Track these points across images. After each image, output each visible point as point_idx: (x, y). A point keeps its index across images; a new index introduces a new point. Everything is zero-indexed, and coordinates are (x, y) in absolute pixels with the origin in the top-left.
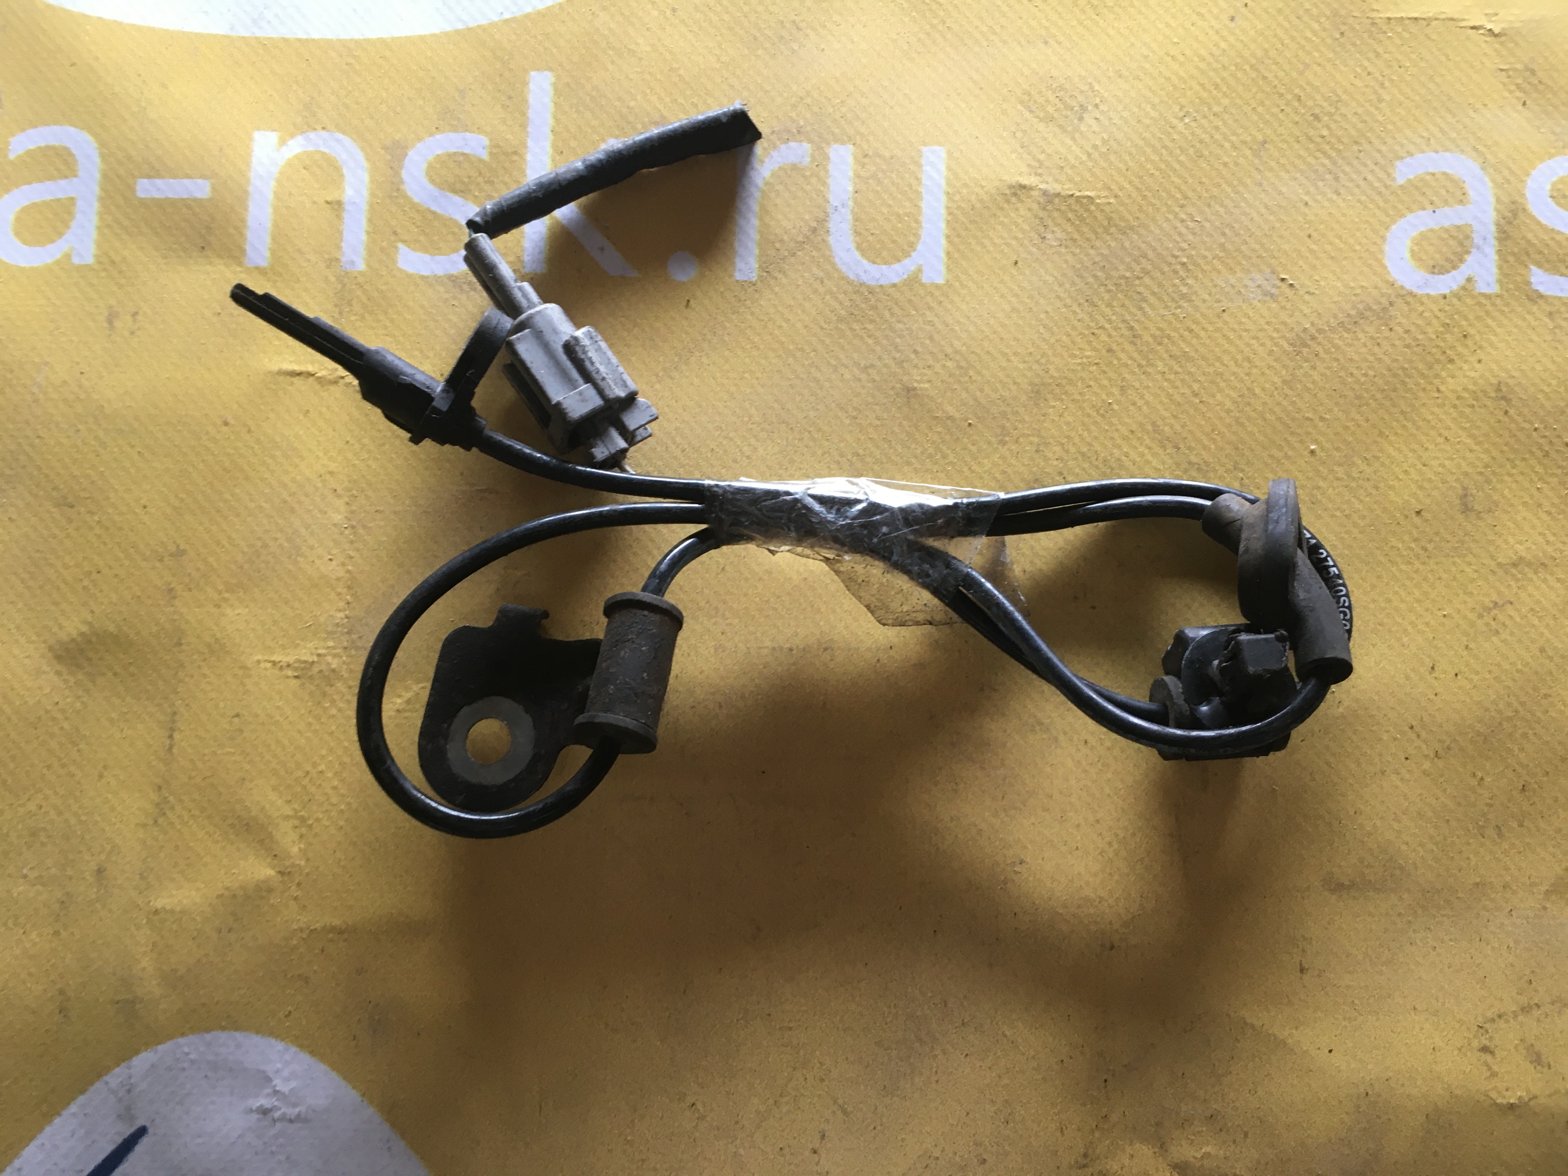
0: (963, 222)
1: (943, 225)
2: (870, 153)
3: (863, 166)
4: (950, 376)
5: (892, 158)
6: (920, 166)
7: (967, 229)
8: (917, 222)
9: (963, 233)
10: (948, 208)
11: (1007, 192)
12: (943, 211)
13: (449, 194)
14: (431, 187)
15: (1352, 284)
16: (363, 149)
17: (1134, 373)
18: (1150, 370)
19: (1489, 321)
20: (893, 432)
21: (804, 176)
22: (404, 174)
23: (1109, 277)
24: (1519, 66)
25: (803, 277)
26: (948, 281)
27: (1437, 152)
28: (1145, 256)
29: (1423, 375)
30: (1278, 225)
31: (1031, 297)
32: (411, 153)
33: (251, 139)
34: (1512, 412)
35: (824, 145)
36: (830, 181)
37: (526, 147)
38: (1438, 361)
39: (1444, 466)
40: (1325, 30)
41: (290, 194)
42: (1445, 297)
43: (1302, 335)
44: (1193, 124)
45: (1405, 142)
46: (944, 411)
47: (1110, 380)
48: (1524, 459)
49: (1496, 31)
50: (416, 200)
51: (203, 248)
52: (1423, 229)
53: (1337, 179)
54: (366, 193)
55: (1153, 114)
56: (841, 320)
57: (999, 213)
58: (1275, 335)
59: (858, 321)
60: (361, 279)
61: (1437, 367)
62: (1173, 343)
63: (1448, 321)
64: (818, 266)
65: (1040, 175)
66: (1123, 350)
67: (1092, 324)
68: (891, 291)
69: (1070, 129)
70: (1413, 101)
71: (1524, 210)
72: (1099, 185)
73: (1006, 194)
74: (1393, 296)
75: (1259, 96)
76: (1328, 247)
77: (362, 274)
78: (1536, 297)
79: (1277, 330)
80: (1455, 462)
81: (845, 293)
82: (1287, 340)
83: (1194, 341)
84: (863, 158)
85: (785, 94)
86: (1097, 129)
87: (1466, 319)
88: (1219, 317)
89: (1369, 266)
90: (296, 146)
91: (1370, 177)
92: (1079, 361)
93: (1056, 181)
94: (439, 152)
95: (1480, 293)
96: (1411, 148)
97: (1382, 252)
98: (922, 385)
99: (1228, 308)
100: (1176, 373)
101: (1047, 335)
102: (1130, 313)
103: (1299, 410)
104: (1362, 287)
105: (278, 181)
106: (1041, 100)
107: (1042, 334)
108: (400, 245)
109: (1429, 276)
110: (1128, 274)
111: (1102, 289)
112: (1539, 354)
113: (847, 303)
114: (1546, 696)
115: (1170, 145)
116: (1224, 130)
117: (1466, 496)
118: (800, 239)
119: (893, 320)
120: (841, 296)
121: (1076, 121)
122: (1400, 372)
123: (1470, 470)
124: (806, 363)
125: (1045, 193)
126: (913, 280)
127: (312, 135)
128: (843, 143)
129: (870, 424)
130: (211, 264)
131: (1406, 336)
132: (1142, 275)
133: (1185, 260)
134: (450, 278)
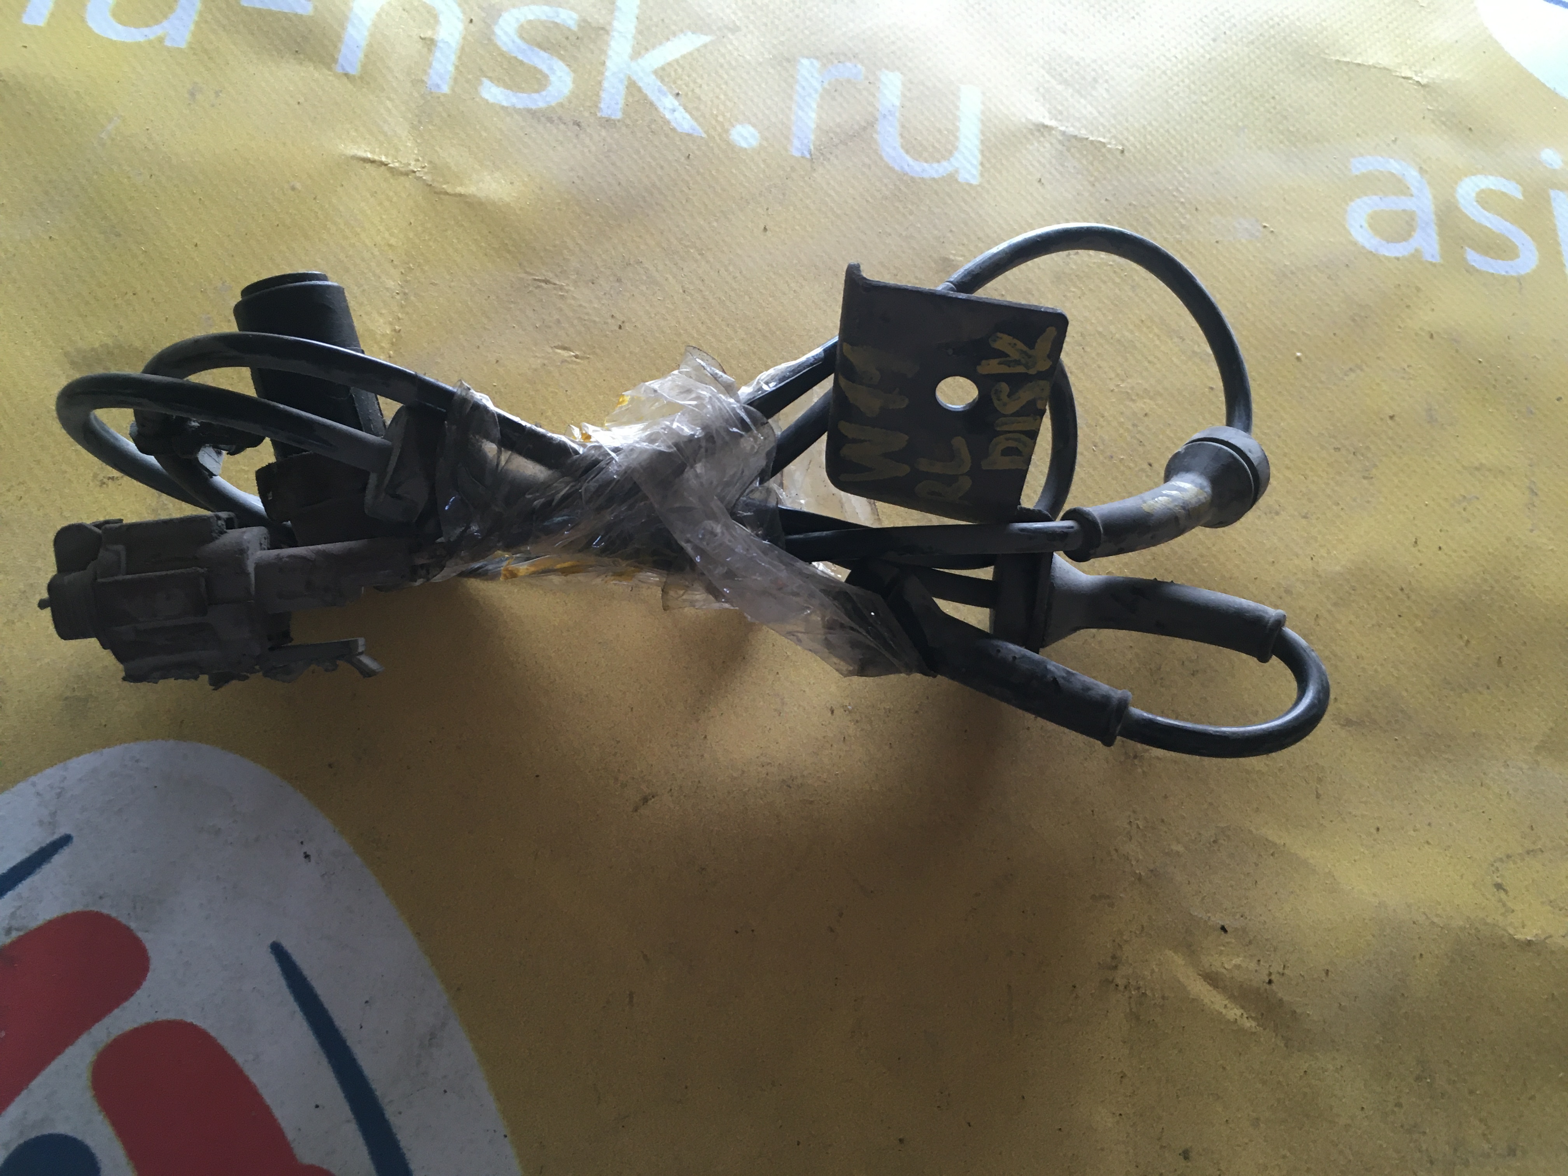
0: (995, 144)
1: (978, 143)
2: (916, 82)
3: (909, 89)
5: (934, 88)
6: (958, 98)
7: (998, 149)
8: (955, 137)
9: (995, 151)
10: (981, 131)
12: (978, 133)
13: (536, 49)
14: (519, 41)
15: (1322, 239)
16: (460, 5)
19: (1436, 282)
21: (856, 89)
22: (497, 28)
24: (1441, 109)
25: (853, 161)
26: (980, 183)
27: (1383, 157)
28: (1150, 192)
29: (1386, 314)
30: (1258, 187)
31: (1053, 207)
32: (506, 16)
34: (1461, 351)
35: (875, 69)
36: (880, 95)
37: (612, 25)
38: (1398, 306)
39: (1409, 385)
41: (387, 25)
42: (1398, 260)
43: (1284, 270)
45: (1357, 146)
48: (1476, 388)
49: (1422, 84)
50: (504, 49)
51: (297, 52)
52: (1375, 208)
53: (1304, 164)
54: (459, 38)
55: (1153, 94)
57: (1025, 141)
58: (1261, 266)
59: (901, 202)
61: (1397, 310)
64: (866, 155)
65: (1060, 121)
68: (932, 183)
69: (1085, 93)
71: (1457, 207)
72: (1109, 135)
73: (1031, 129)
74: (1356, 252)
75: (1239, 96)
76: (1300, 210)
77: (445, 95)
78: (1471, 270)
79: (1262, 263)
80: (1419, 382)
81: (890, 178)
82: (1271, 271)
84: (909, 84)
85: (844, 30)
86: (1108, 97)
88: (1213, 246)
89: (1335, 228)
91: (1330, 166)
93: (1074, 127)
94: (532, 17)
95: (1427, 261)
96: (1362, 151)
97: (1345, 219)
99: (1221, 241)
103: (1285, 325)
104: (1331, 242)
105: (378, 15)
106: (1060, 69)
108: (485, 80)
109: (1384, 242)
111: (1114, 210)
113: (892, 187)
115: (1168, 117)
118: (850, 133)
119: (933, 205)
120: (886, 180)
121: (1089, 88)
122: (1367, 309)
123: (1431, 390)
124: (853, 227)
125: (1063, 133)
126: (951, 178)
128: (893, 71)
130: (302, 64)
134: (529, 111)
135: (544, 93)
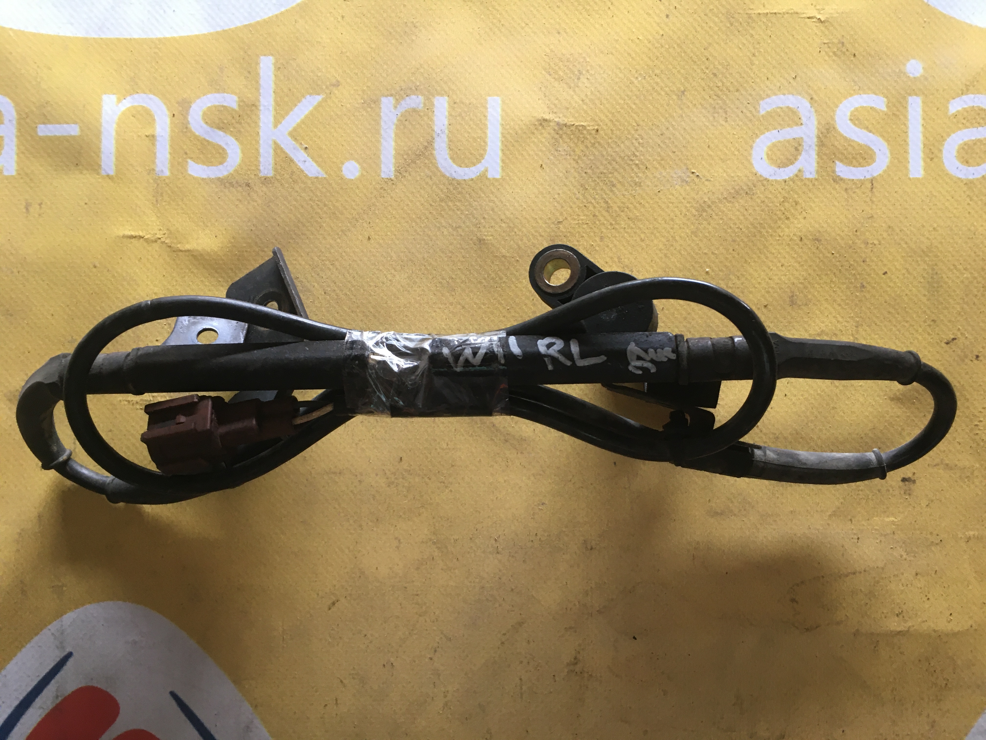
0: (511, 142)
1: (500, 144)
2: (458, 101)
3: (454, 109)
4: (504, 232)
5: (470, 104)
6: (486, 108)
7: (513, 146)
8: (485, 142)
9: (512, 148)
10: (502, 133)
11: (536, 123)
12: (500, 135)
13: (216, 130)
14: (205, 126)
15: (732, 175)
16: (165, 104)
17: (607, 229)
18: (617, 227)
19: (810, 195)
20: (472, 265)
21: (419, 115)
22: (190, 119)
23: (594, 173)
24: (835, 41)
25: (420, 175)
26: (502, 177)
27: (784, 94)
28: (614, 160)
29: (771, 227)
30: (691, 140)
31: (550, 185)
32: (194, 106)
33: (101, 99)
34: (821, 247)
35: (431, 97)
36: (435, 119)
37: (259, 101)
38: (780, 219)
39: (780, 279)
40: (721, 22)
41: (125, 132)
42: (785, 181)
43: (703, 205)
44: (643, 81)
45: (766, 89)
46: (501, 253)
47: (595, 233)
48: (827, 274)
49: (823, 19)
50: (197, 134)
51: (77, 164)
52: (774, 141)
53: (726, 112)
54: (168, 130)
55: (621, 75)
56: (442, 200)
57: (531, 136)
58: (688, 205)
59: (451, 201)
60: (167, 181)
61: (779, 222)
62: (630, 211)
63: (786, 195)
64: (429, 168)
65: (555, 113)
66: (602, 215)
67: (584, 201)
68: (470, 183)
69: (572, 85)
70: (771, 64)
71: (834, 128)
72: (589, 119)
73: (536, 125)
74: (755, 181)
75: (682, 63)
76: (719, 153)
77: (168, 178)
78: (837, 180)
79: (689, 202)
80: (787, 277)
81: (444, 184)
82: (694, 208)
83: (642, 210)
84: (454, 104)
85: (408, 67)
86: (588, 85)
87: (798, 194)
88: (656, 195)
89: (742, 163)
90: (127, 103)
91: (744, 111)
92: (577, 222)
93: (565, 116)
94: (209, 105)
95: (806, 178)
96: (769, 92)
97: (750, 155)
98: (488, 238)
99: (662, 190)
100: (632, 228)
101: (559, 207)
102: (606, 194)
103: (700, 249)
104: (738, 176)
105: (118, 124)
106: (557, 68)
107: (556, 206)
108: (189, 161)
109: (776, 169)
110: (605, 171)
111: (590, 180)
112: (838, 213)
113: (446, 191)
114: (834, 408)
115: (630, 93)
116: (662, 84)
117: (793, 296)
118: (418, 153)
119: (472, 200)
120: (441, 187)
121: (576, 80)
122: (758, 226)
123: (795, 281)
124: (423, 226)
125: (558, 124)
126: (483, 177)
127: (136, 96)
128: (442, 95)
129: (459, 260)
130: (81, 173)
131: (762, 204)
132: (612, 171)
133: (637, 162)
134: (219, 179)
135: (225, 164)
